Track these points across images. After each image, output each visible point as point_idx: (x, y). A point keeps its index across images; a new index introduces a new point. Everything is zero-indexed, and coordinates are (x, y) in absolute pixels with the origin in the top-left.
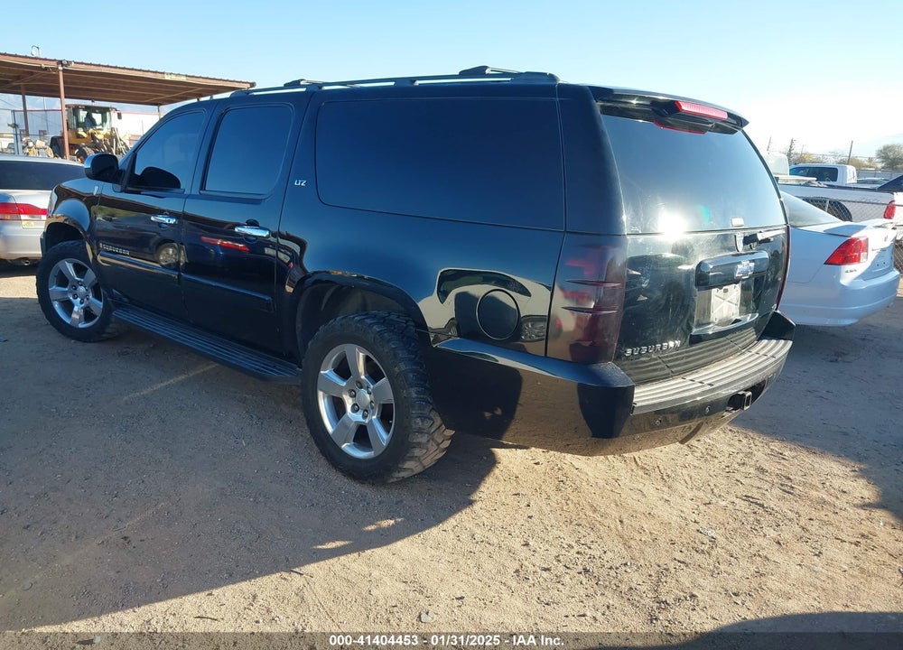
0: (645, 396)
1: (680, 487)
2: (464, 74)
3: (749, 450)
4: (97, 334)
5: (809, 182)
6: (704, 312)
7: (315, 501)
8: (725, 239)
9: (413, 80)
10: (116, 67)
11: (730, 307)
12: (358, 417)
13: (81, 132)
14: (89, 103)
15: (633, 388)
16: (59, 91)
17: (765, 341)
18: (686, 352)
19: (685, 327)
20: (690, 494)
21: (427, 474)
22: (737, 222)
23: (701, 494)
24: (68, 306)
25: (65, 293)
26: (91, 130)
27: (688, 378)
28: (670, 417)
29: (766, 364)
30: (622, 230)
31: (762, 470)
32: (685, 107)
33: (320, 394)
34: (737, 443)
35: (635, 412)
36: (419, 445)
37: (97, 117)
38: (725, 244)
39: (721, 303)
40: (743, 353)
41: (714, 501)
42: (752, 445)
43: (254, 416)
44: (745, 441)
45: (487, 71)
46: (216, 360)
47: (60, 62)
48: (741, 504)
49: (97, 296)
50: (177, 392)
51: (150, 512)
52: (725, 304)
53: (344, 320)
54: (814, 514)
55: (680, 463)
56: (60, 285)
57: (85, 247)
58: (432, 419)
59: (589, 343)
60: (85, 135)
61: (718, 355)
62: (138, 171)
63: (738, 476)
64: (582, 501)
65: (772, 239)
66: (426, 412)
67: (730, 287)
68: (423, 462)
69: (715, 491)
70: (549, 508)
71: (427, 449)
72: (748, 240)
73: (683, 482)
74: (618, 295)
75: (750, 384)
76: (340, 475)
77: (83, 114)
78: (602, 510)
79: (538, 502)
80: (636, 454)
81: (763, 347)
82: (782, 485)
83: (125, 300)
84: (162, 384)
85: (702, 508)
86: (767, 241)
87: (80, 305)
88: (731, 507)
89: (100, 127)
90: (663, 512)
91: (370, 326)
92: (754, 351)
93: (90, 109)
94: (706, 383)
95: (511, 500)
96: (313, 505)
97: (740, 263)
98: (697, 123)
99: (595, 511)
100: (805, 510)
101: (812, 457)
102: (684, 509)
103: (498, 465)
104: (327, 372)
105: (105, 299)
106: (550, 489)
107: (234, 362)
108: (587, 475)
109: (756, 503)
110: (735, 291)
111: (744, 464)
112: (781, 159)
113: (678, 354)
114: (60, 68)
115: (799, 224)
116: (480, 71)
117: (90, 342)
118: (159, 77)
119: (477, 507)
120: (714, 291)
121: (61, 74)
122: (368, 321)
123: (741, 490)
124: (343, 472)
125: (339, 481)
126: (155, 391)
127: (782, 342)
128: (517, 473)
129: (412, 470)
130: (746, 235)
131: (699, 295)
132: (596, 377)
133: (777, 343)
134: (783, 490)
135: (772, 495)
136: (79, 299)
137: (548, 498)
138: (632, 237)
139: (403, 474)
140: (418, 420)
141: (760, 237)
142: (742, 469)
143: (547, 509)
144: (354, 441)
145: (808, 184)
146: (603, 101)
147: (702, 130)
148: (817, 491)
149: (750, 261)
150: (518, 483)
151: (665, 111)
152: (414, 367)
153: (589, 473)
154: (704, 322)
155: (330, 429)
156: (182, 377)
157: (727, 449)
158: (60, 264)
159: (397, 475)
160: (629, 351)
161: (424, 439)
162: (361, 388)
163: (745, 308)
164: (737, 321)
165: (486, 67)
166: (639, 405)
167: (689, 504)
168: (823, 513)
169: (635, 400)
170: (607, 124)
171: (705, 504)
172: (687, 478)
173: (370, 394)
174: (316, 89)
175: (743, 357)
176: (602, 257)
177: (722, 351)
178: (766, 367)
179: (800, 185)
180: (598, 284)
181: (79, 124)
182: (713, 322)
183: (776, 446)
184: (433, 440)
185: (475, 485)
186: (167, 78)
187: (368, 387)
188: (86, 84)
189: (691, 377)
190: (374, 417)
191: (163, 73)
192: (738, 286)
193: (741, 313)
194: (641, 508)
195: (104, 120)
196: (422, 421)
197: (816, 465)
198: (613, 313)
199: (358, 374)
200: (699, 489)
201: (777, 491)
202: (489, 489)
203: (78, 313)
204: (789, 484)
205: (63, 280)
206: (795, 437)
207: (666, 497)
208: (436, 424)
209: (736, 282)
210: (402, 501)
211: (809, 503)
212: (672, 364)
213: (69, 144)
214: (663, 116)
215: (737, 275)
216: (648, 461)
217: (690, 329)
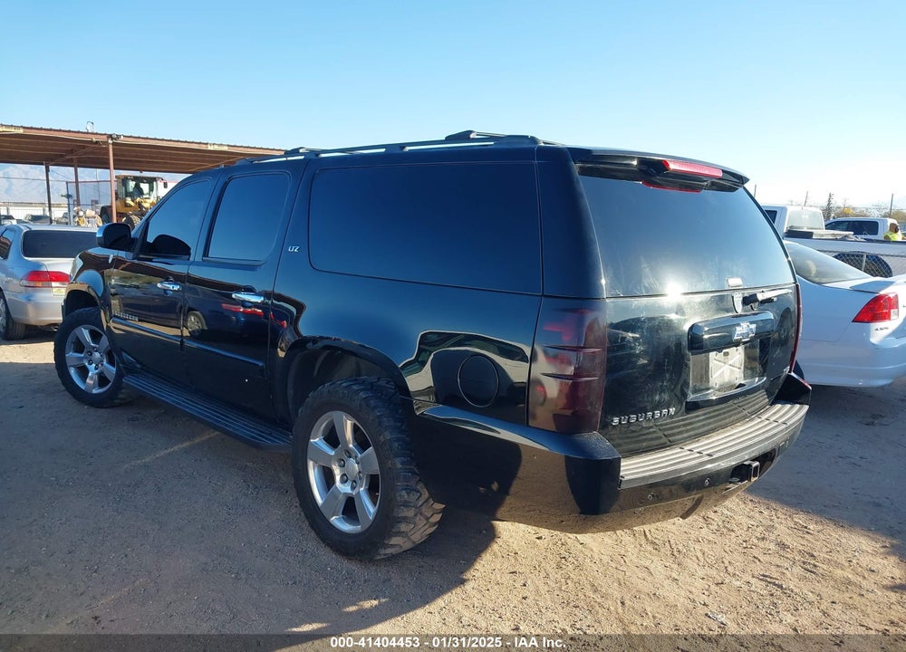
0: (633, 469)
1: (691, 564)
2: (450, 139)
3: (772, 524)
4: (111, 399)
5: (846, 236)
6: (701, 378)
7: (298, 579)
8: (721, 301)
9: (402, 146)
10: (163, 140)
11: (732, 372)
12: (346, 489)
13: (129, 201)
14: (137, 174)
15: (619, 459)
16: (109, 163)
17: (779, 406)
18: (683, 420)
19: (679, 394)
20: (701, 573)
21: (418, 550)
22: (735, 282)
23: (713, 573)
24: (83, 372)
25: (81, 359)
26: (138, 199)
27: (686, 448)
28: (665, 491)
29: (775, 431)
30: (602, 294)
31: (783, 546)
32: (673, 166)
33: (311, 464)
34: (757, 515)
35: (623, 486)
36: (405, 519)
37: (145, 187)
38: (721, 306)
39: (721, 367)
40: (752, 420)
41: (727, 581)
42: (774, 517)
43: (251, 486)
44: (766, 513)
45: (472, 136)
46: (216, 428)
47: (110, 136)
48: (758, 585)
49: (111, 362)
50: (178, 460)
51: (126, 589)
52: (726, 368)
53: (333, 386)
54: (837, 596)
55: (693, 537)
56: (77, 351)
57: (100, 314)
58: (419, 492)
59: (571, 411)
60: (132, 204)
61: (723, 422)
62: (150, 239)
63: (756, 552)
64: (583, 579)
65: (775, 299)
66: (412, 483)
67: (732, 350)
68: (412, 537)
69: (729, 569)
70: (546, 588)
71: (415, 524)
72: (747, 301)
73: (694, 558)
74: (597, 361)
75: (756, 454)
76: (328, 549)
77: (132, 184)
78: (604, 590)
79: (536, 581)
80: (646, 528)
81: (775, 413)
82: (804, 563)
83: (138, 366)
84: (166, 451)
85: (713, 587)
86: (769, 300)
87: (95, 370)
88: (745, 588)
89: (147, 196)
90: (671, 593)
91: (357, 392)
92: (764, 417)
93: (138, 180)
94: (705, 453)
95: (507, 579)
96: (295, 583)
97: (739, 325)
98: (689, 182)
99: (596, 591)
100: (827, 591)
101: (839, 531)
102: (694, 590)
103: (498, 540)
104: (317, 440)
105: (118, 366)
106: (550, 566)
107: (231, 430)
108: (592, 550)
109: (774, 584)
110: (737, 355)
111: (763, 539)
112: (814, 214)
113: (672, 423)
114: (110, 141)
115: (824, 280)
116: (464, 136)
117: (102, 408)
118: (203, 147)
119: (468, 586)
120: (712, 355)
121: (111, 147)
122: (355, 387)
123: (758, 569)
124: (331, 548)
125: (326, 556)
126: (157, 458)
127: (798, 406)
128: (517, 549)
129: (401, 547)
130: (746, 295)
131: (693, 360)
132: (580, 448)
133: (791, 408)
134: (805, 569)
135: (792, 574)
136: (94, 365)
137: (547, 576)
138: (612, 300)
139: (389, 551)
140: (404, 493)
141: (760, 297)
142: (761, 544)
143: (543, 589)
144: (343, 514)
145: (844, 239)
146: (582, 162)
147: (696, 189)
148: (842, 569)
149: (751, 323)
150: (516, 559)
151: (653, 170)
152: (399, 436)
153: (594, 549)
154: (703, 387)
155: (319, 500)
156: (186, 444)
157: (744, 520)
158: (77, 331)
159: (382, 551)
160: (616, 420)
161: (410, 513)
162: (350, 457)
163: (749, 372)
164: (741, 385)
165: (471, 132)
166: (626, 478)
167: (700, 584)
168: (847, 595)
169: (621, 474)
170: (585, 185)
171: (717, 584)
172: (699, 554)
173: (358, 463)
174: (313, 157)
175: (752, 424)
176: (581, 321)
177: (725, 418)
178: (775, 435)
179: (836, 239)
180: (577, 349)
181: (128, 194)
182: (712, 388)
183: (801, 519)
184: (421, 514)
185: (470, 562)
186: (210, 148)
187: (356, 457)
188: (136, 156)
189: (689, 447)
190: (362, 489)
191: (207, 144)
192: (741, 349)
193: (745, 377)
194: (646, 587)
195: (151, 189)
196: (408, 494)
197: (844, 541)
198: (595, 379)
199: (346, 443)
200: (711, 566)
201: (798, 570)
202: (486, 566)
203: (92, 378)
204: (812, 562)
205: (80, 347)
206: (822, 507)
207: (674, 575)
208: (423, 497)
209: (737, 344)
210: (389, 580)
211: (832, 583)
212: (670, 432)
213: (117, 213)
214: (652, 176)
215: (736, 338)
216: (659, 535)
217: (685, 395)
